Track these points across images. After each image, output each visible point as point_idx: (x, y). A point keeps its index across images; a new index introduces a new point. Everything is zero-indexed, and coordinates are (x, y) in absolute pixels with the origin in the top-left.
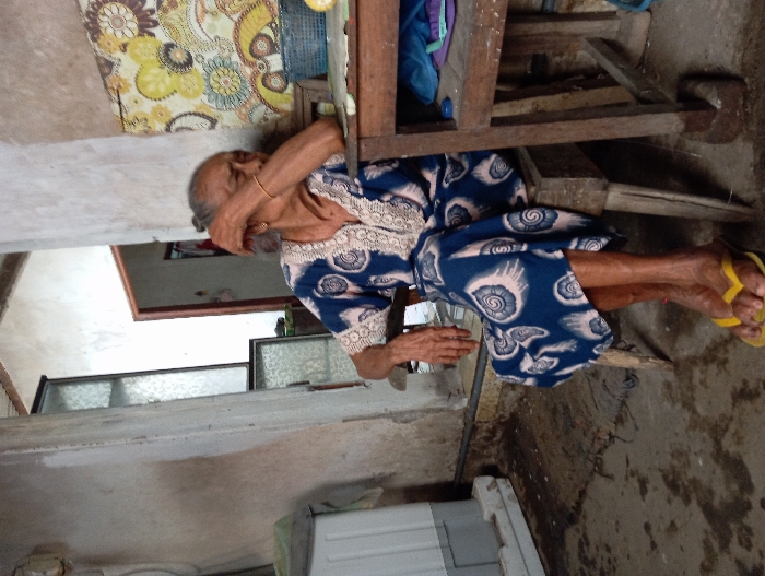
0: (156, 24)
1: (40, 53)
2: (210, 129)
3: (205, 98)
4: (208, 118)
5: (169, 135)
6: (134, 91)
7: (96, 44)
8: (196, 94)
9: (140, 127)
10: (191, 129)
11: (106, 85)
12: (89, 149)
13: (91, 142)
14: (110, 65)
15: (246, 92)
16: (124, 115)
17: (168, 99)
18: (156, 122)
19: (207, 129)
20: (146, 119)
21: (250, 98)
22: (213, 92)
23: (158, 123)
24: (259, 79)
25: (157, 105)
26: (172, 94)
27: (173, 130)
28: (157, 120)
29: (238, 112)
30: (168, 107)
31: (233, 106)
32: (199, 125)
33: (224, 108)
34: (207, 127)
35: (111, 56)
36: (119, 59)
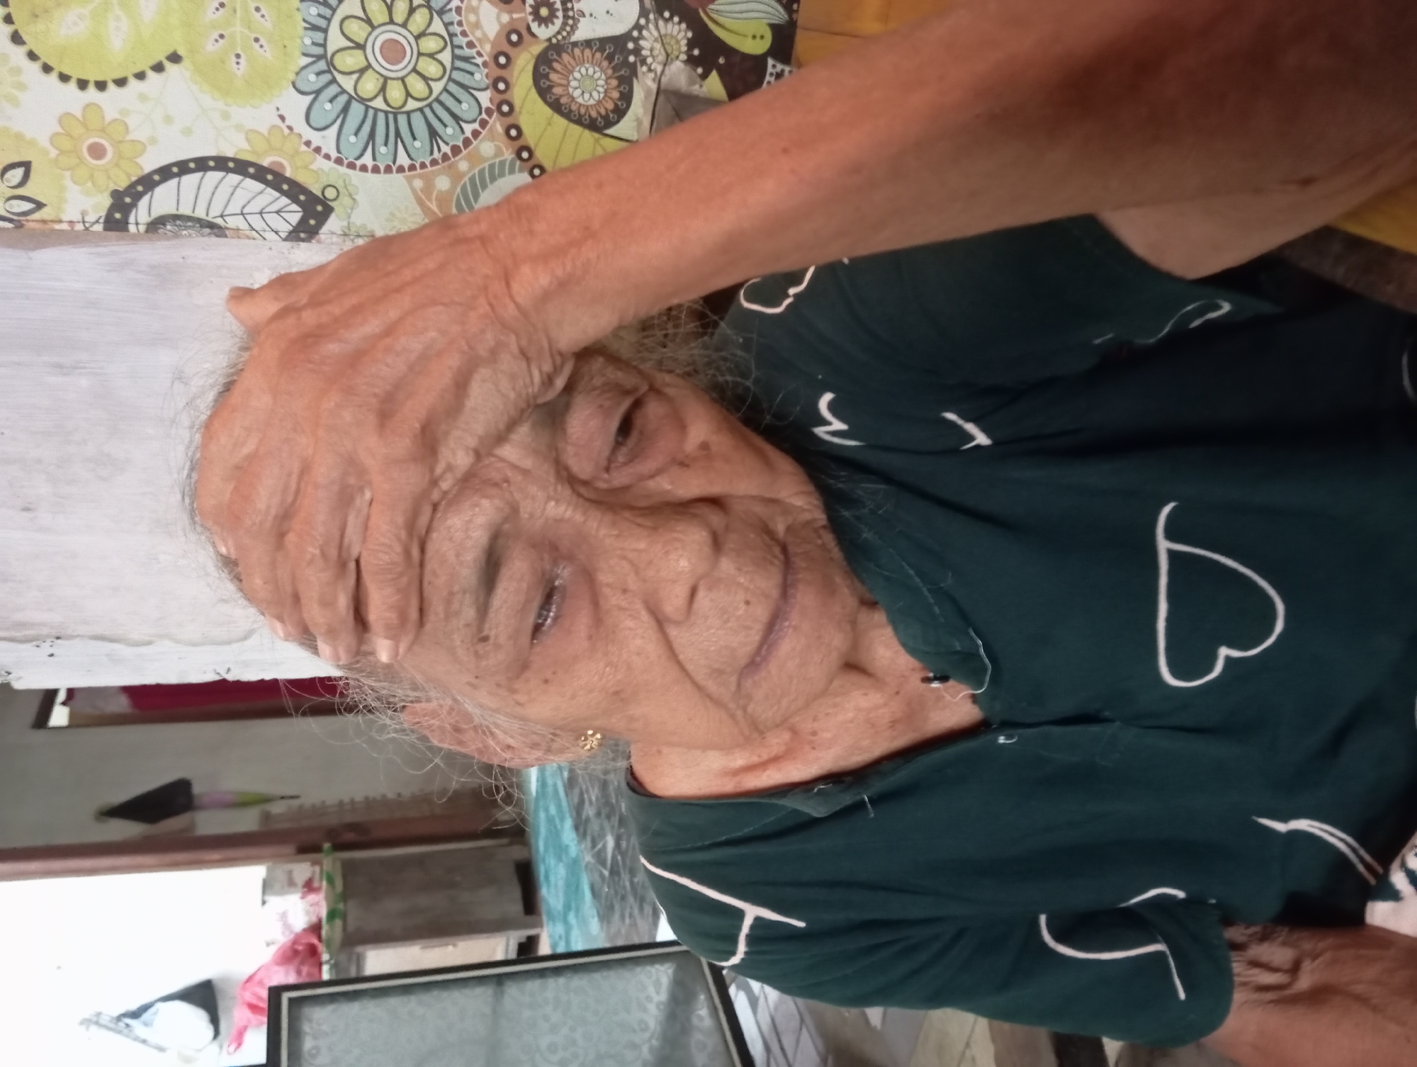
2: (295, 237)
3: (295, 105)
4: (294, 190)
5: (118, 249)
8: (261, 84)
10: (218, 231)
15: (466, 109)
17: (133, 82)
18: (68, 182)
19: (284, 235)
20: (27, 166)
21: (476, 134)
22: (333, 89)
23: (77, 188)
24: (524, 62)
25: (88, 106)
26: (158, 68)
27: (137, 224)
28: (72, 176)
29: (418, 183)
30: (132, 122)
31: (403, 160)
32: (256, 222)
33: (367, 160)
34: (285, 228)
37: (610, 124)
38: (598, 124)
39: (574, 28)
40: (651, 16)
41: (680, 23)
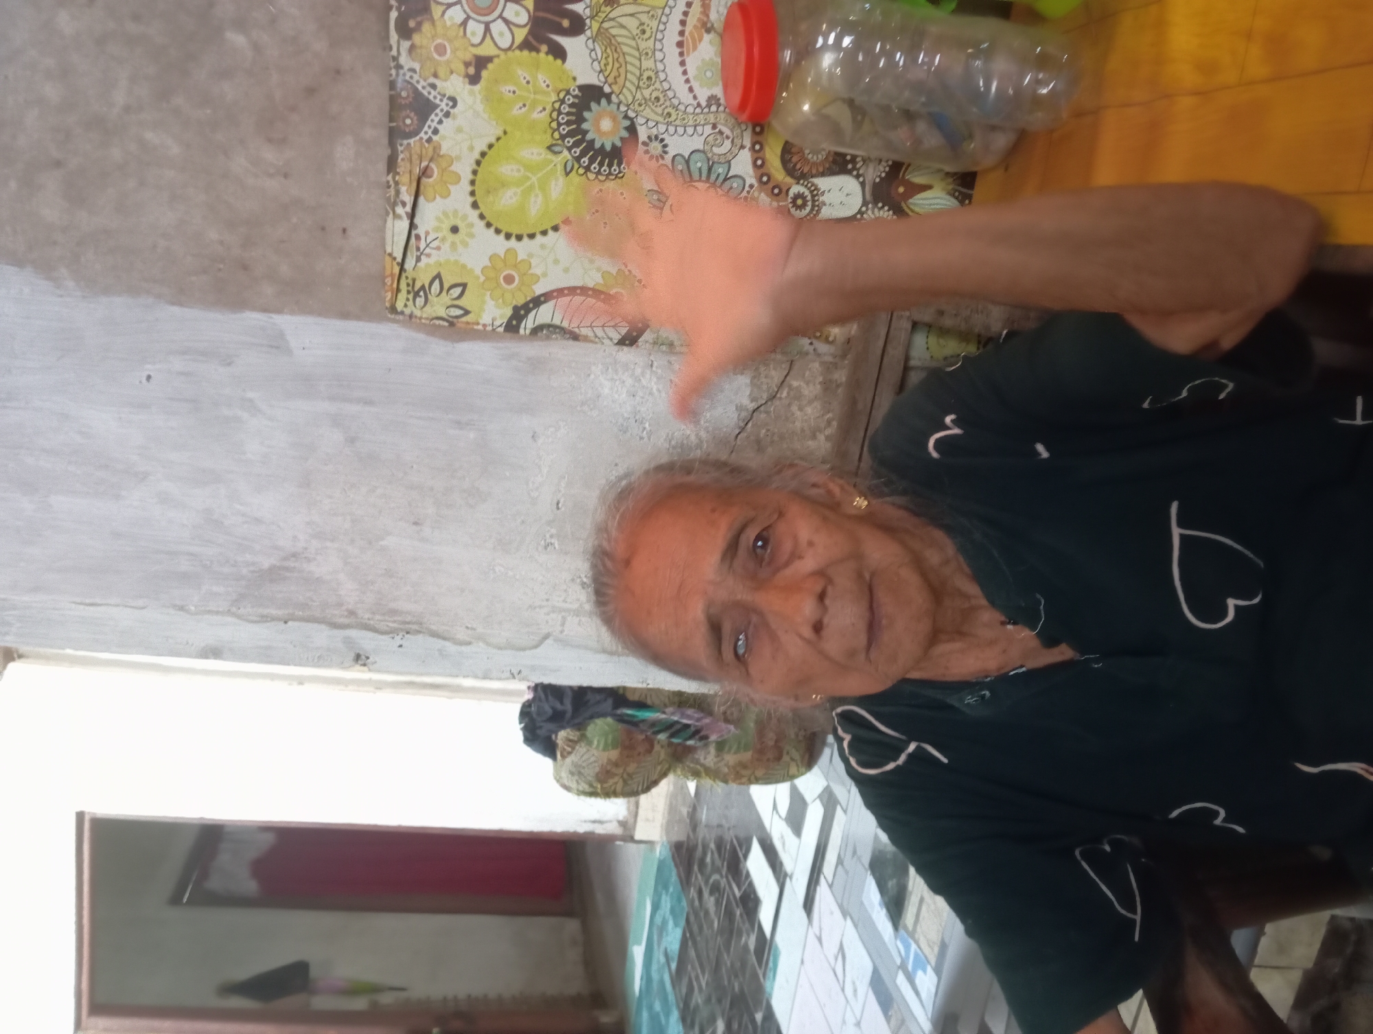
0: (577, 26)
1: (237, 39)
2: (621, 342)
5: (512, 344)
6: (459, 196)
7: (406, 45)
9: (439, 306)
10: (575, 337)
11: (392, 165)
12: (278, 344)
13: (287, 322)
14: (424, 108)
16: (409, 264)
17: (539, 237)
18: (488, 298)
19: (616, 341)
20: (464, 286)
23: (493, 303)
25: (508, 250)
26: (556, 228)
27: (525, 328)
28: (491, 294)
30: (534, 262)
32: (599, 332)
34: (617, 337)
35: (433, 86)
36: (454, 100)
39: (818, 212)
40: (870, 206)
41: (889, 210)
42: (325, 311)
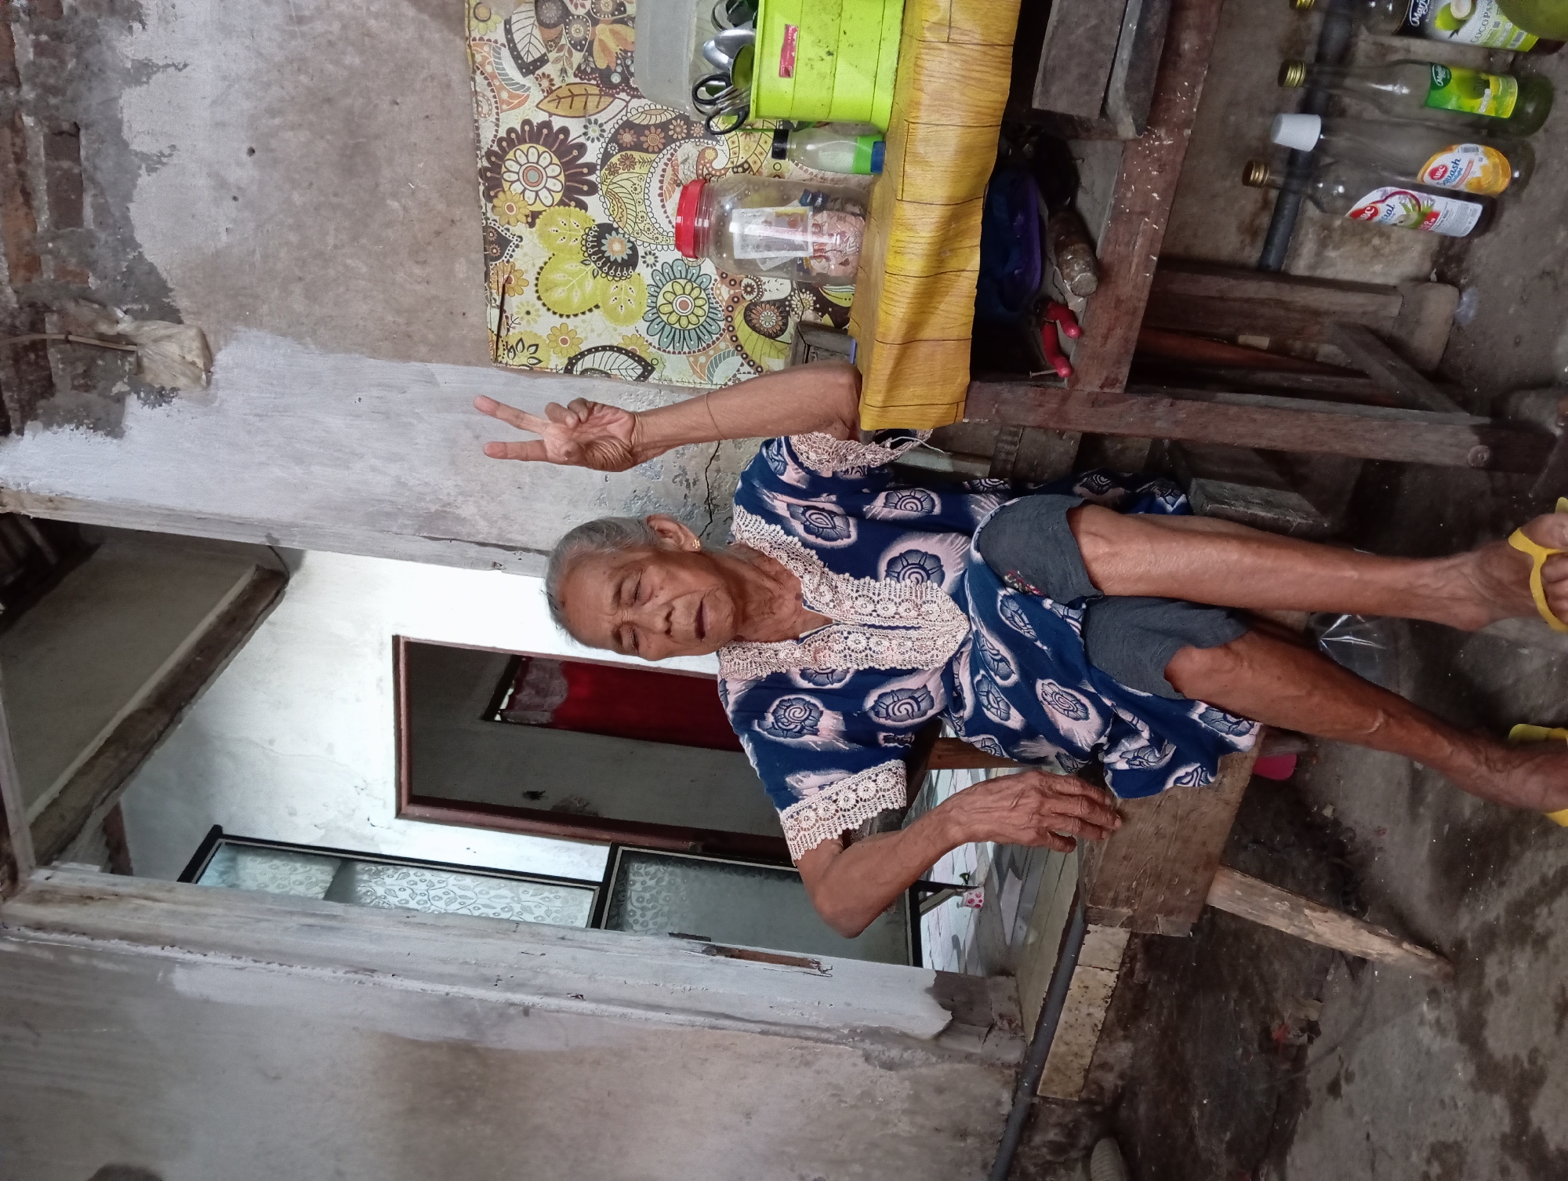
1: (394, 204)
2: (639, 380)
3: (643, 326)
4: (640, 360)
5: (568, 379)
6: (529, 292)
7: (490, 205)
8: (630, 318)
9: (522, 358)
10: (608, 375)
11: (487, 274)
13: (434, 367)
14: (503, 242)
15: (714, 329)
16: (503, 333)
17: (580, 315)
18: (552, 353)
19: (634, 379)
20: (537, 346)
21: (718, 339)
22: (659, 320)
23: (555, 355)
24: (740, 310)
25: (562, 324)
26: (590, 310)
27: (577, 371)
28: (554, 351)
29: (691, 359)
30: (578, 330)
31: (686, 349)
32: (622, 372)
33: (671, 349)
34: (635, 376)
35: (508, 230)
36: (520, 237)
37: (778, 336)
38: (773, 336)
39: (762, 296)
40: (797, 291)
41: (811, 294)
42: (455, 363)
